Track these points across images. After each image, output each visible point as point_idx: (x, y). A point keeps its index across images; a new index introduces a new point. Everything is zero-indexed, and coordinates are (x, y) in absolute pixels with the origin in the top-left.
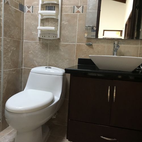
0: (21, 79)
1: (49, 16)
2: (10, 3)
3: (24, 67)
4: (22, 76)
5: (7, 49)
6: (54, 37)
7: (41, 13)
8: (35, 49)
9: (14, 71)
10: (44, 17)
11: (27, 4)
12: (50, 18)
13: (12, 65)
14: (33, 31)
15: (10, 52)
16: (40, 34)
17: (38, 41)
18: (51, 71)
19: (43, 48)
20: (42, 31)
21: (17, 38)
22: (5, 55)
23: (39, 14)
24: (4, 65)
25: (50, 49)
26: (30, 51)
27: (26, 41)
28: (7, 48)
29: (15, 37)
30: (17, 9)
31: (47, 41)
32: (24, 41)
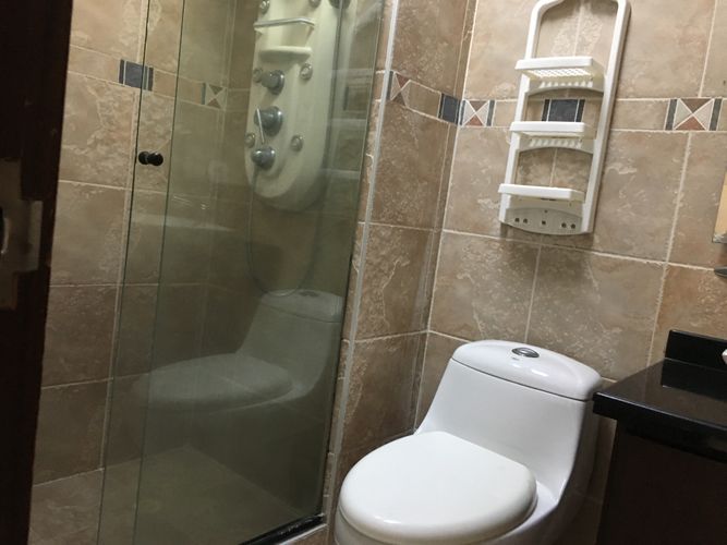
0: (417, 376)
1: (554, 140)
2: (406, 99)
3: (434, 327)
4: (420, 362)
5: (380, 264)
6: (564, 225)
7: (522, 127)
8: (483, 265)
9: (394, 344)
10: (532, 145)
11: (470, 94)
12: (559, 148)
13: (388, 324)
14: (480, 195)
15: (388, 275)
16: (508, 211)
17: (495, 235)
18: (533, 371)
19: (513, 266)
20: (515, 198)
21: (420, 221)
22: (366, 289)
23: (514, 135)
24: (360, 324)
25: (541, 274)
26: (462, 272)
27: (452, 232)
28: (376, 261)
29: (409, 220)
30: (432, 117)
31: (534, 240)
32: (444, 230)
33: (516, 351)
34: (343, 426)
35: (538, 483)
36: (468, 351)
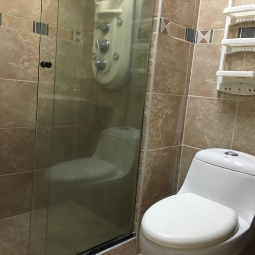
0: (177, 166)
1: (243, 48)
2: (168, 31)
3: (185, 143)
4: (178, 160)
5: (158, 112)
6: (250, 90)
7: (227, 42)
8: (209, 112)
9: (166, 152)
10: (233, 51)
11: (201, 28)
12: (246, 52)
13: (163, 142)
14: (207, 77)
15: (162, 118)
16: (221, 84)
17: (215, 97)
19: (224, 112)
20: (224, 78)
21: (177, 91)
22: (152, 124)
23: (223, 46)
24: (149, 142)
25: (239, 115)
26: (198, 115)
27: (193, 96)
28: (156, 111)
29: (172, 91)
30: (182, 40)
31: (235, 98)
32: (189, 96)
33: (226, 153)
34: (142, 191)
35: (239, 218)
36: (202, 154)
